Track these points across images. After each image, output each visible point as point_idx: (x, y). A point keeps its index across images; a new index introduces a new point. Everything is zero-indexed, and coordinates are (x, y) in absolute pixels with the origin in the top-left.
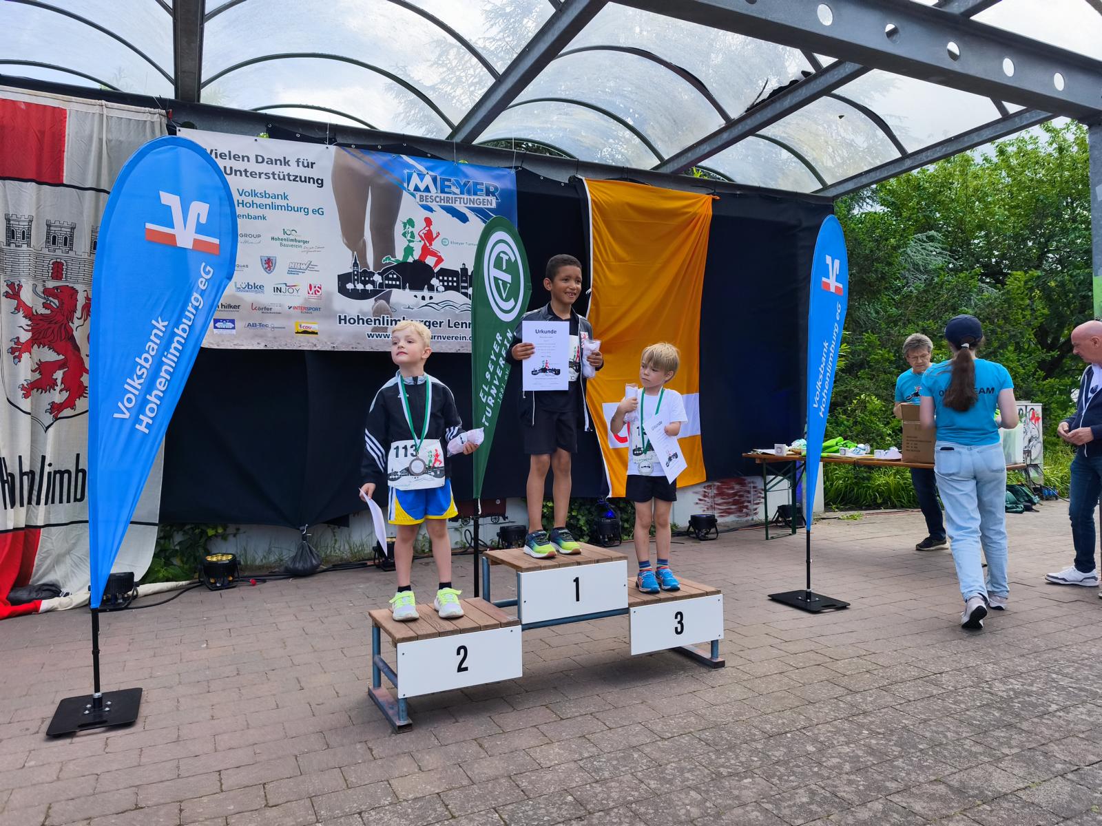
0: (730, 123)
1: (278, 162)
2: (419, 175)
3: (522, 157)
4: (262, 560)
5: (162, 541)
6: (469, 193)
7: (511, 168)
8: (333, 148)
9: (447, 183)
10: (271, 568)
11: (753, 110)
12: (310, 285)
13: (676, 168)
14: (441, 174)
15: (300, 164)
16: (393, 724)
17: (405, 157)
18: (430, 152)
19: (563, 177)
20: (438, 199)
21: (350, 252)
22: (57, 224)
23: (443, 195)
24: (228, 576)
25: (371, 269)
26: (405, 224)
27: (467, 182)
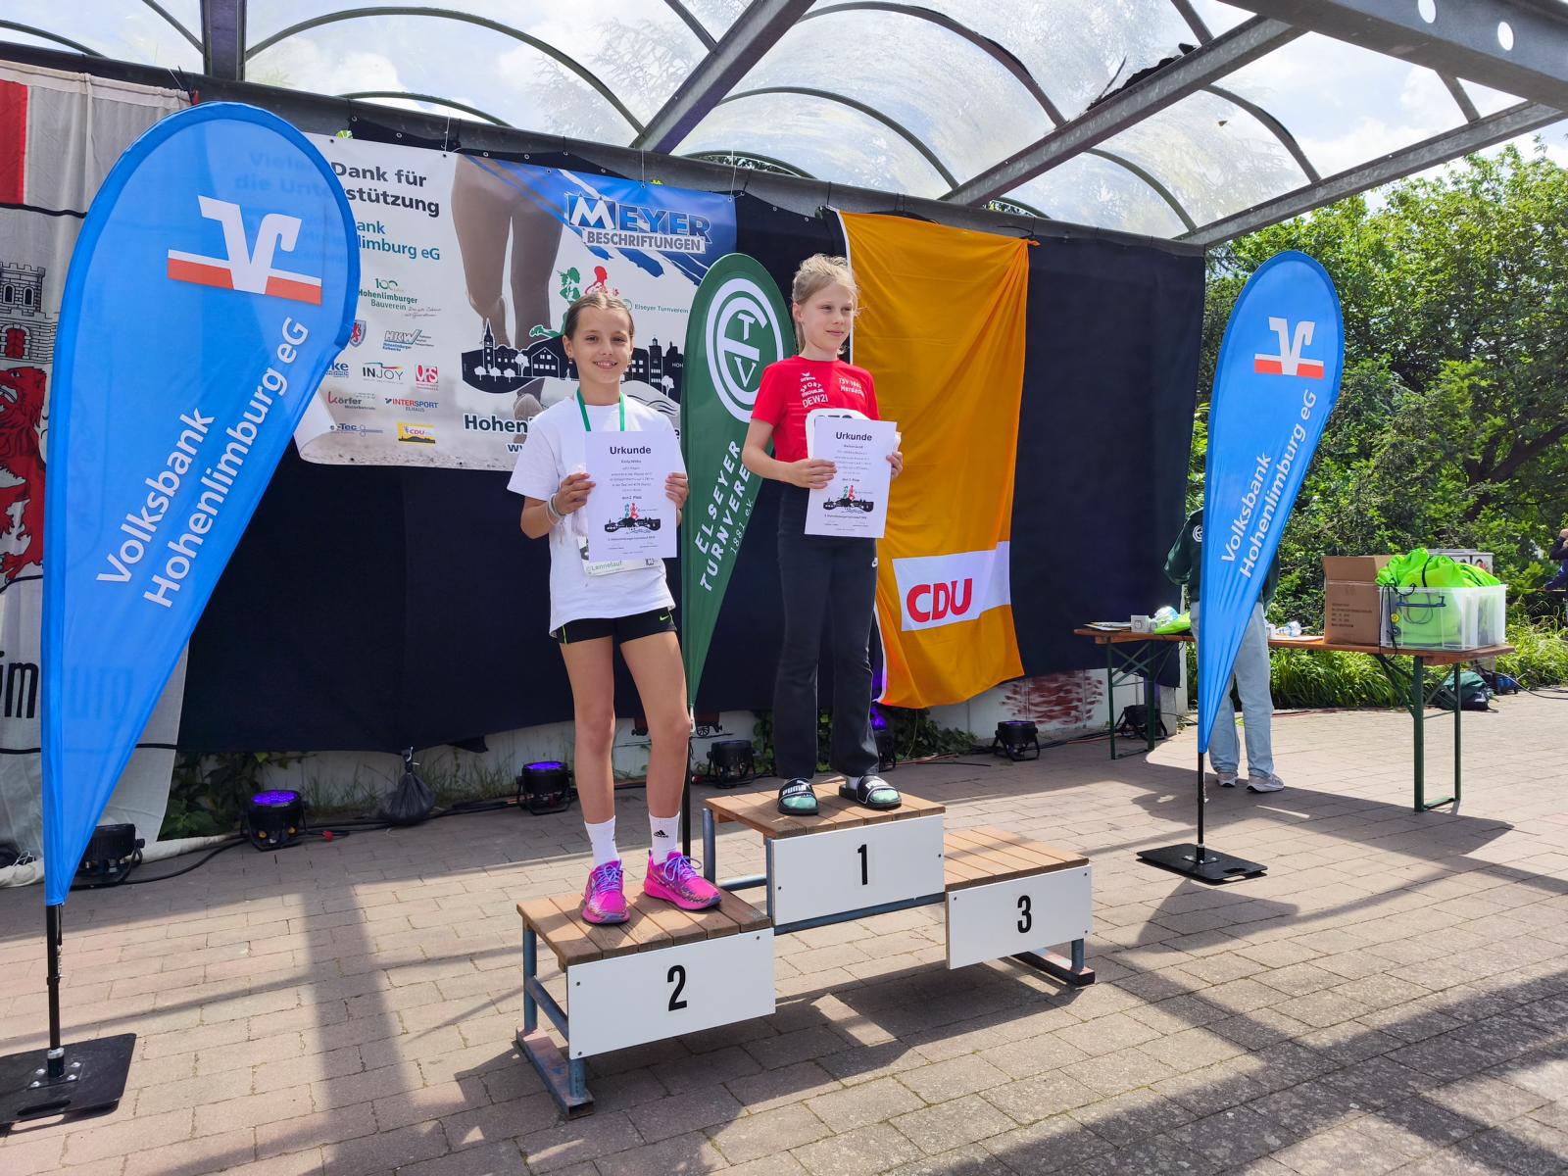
0: (1063, 128)
1: (368, 174)
2: (587, 200)
3: (746, 176)
4: (343, 798)
5: (183, 771)
6: (664, 230)
7: (727, 193)
8: (453, 157)
9: (630, 214)
10: (357, 810)
11: (1098, 106)
12: (420, 367)
13: (976, 197)
14: (623, 199)
15: (403, 179)
16: (561, 1104)
17: (565, 172)
18: (605, 166)
19: (807, 208)
20: (616, 239)
21: (481, 319)
22: (13, 268)
23: (623, 233)
24: (289, 828)
25: (513, 346)
26: (565, 277)
27: (661, 213)
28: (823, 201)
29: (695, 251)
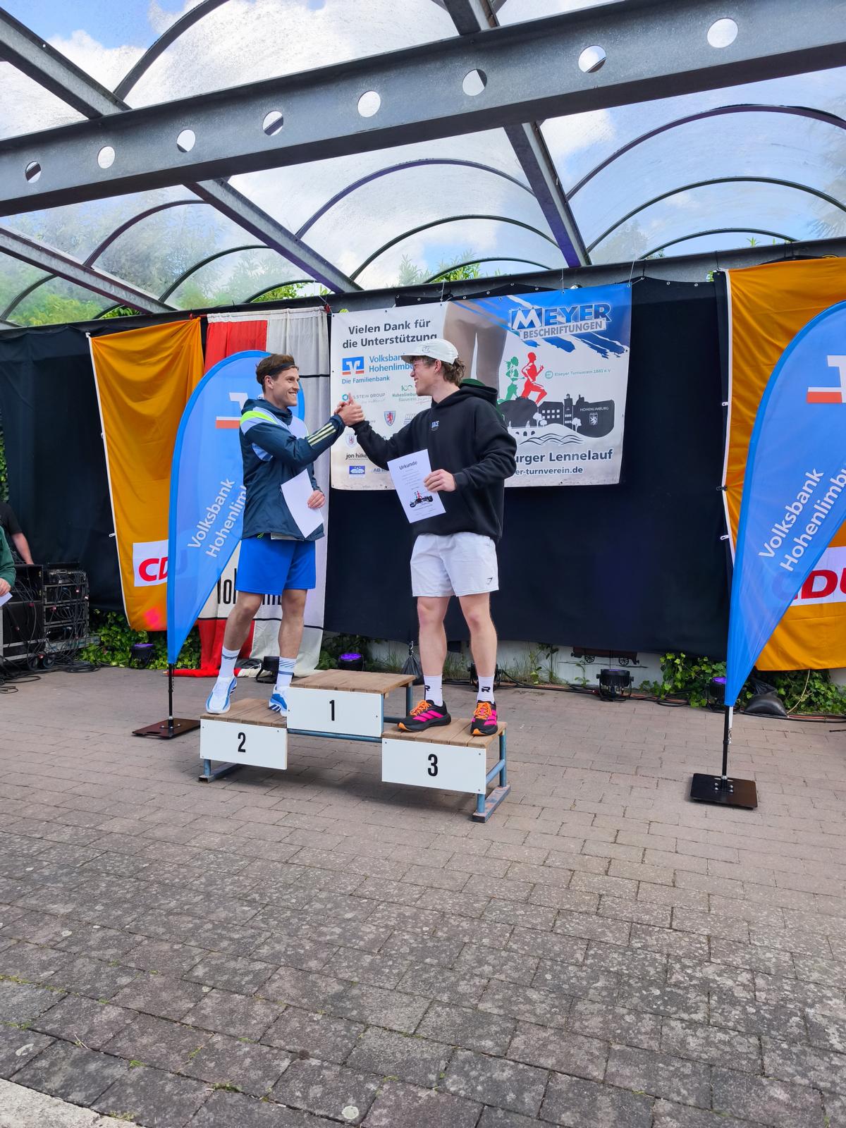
1: (401, 327)
2: (523, 311)
3: (642, 266)
6: (576, 319)
7: (627, 281)
8: (446, 304)
9: (552, 314)
14: (547, 305)
15: (418, 324)
17: (511, 297)
18: (537, 285)
20: (542, 333)
23: (547, 327)
26: (509, 363)
27: (574, 308)
28: (715, 265)
29: (599, 329)
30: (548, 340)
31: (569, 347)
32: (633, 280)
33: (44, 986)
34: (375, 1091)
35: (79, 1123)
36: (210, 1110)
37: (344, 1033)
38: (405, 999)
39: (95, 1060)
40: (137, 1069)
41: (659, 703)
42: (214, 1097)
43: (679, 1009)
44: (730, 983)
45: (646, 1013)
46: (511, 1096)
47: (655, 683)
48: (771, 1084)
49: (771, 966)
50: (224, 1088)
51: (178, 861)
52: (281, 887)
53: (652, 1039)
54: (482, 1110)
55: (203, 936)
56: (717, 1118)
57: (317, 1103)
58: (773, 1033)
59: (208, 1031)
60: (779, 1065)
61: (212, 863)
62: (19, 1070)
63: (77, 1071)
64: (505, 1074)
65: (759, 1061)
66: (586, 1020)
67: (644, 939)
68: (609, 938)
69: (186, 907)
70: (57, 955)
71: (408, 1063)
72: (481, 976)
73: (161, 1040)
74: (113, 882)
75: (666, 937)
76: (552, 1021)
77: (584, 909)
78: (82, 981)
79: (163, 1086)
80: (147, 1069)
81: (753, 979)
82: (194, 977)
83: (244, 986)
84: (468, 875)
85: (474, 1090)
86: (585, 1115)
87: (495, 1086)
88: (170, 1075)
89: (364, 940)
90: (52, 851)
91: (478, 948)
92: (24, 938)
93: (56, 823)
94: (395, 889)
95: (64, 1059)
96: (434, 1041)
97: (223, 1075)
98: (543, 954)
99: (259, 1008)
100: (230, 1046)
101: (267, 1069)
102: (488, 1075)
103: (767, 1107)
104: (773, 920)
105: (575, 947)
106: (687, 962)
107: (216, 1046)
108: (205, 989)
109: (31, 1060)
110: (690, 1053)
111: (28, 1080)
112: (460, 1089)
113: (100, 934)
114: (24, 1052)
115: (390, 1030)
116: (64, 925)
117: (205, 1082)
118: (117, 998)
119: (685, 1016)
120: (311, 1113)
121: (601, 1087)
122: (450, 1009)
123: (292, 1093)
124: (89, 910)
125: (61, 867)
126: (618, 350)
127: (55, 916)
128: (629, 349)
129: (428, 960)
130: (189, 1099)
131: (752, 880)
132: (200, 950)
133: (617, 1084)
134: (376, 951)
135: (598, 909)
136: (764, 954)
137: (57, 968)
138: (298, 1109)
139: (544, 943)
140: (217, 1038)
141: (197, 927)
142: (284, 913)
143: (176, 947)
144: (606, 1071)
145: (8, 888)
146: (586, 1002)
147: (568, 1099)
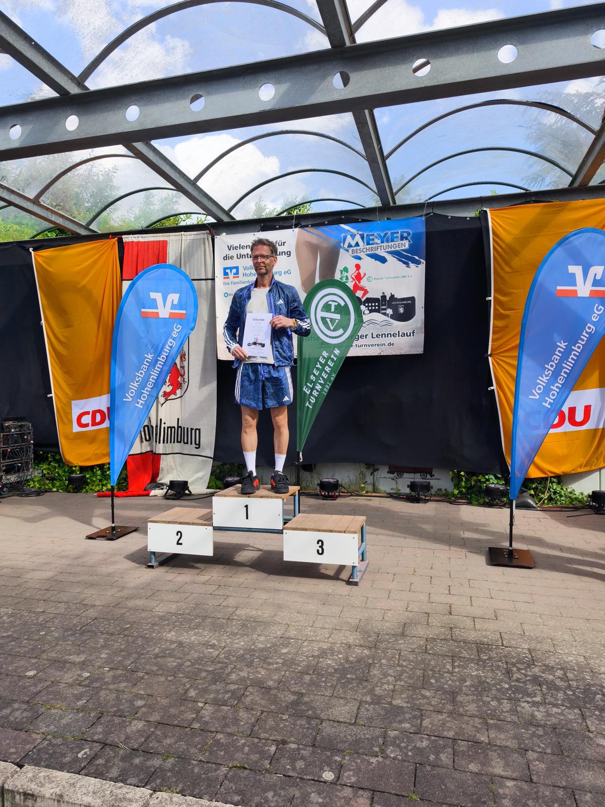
0: (597, 136)
2: (351, 235)
3: (432, 206)
6: (388, 241)
7: (421, 216)
8: (297, 230)
9: (371, 237)
13: (581, 181)
14: (367, 232)
17: (343, 226)
18: (360, 217)
20: (365, 250)
23: (368, 247)
26: (342, 272)
27: (386, 234)
28: (480, 206)
29: (403, 248)
30: (369, 255)
31: (383, 260)
32: (426, 215)
33: (82, 711)
34: (341, 761)
35: (141, 797)
36: (230, 782)
37: (307, 726)
38: (342, 701)
39: (137, 756)
40: (169, 760)
41: (451, 503)
42: (231, 773)
43: (523, 695)
44: (551, 677)
45: (503, 699)
46: (432, 757)
47: (445, 490)
48: (596, 737)
49: (574, 665)
50: (236, 767)
51: (150, 622)
52: (230, 634)
53: (512, 715)
54: (416, 767)
55: (186, 670)
56: (568, 760)
57: (303, 771)
58: (587, 705)
59: (212, 732)
60: (597, 725)
61: (176, 622)
62: (84, 767)
63: (127, 765)
64: (424, 744)
65: (584, 723)
66: (466, 706)
67: (488, 653)
68: (465, 654)
69: (167, 652)
70: (84, 690)
71: (358, 741)
72: (388, 683)
73: (180, 740)
74: (108, 638)
75: (501, 651)
76: (444, 709)
77: (443, 637)
78: (109, 705)
79: (193, 769)
80: (176, 759)
81: (565, 674)
82: (189, 697)
83: (227, 700)
84: (358, 620)
85: (406, 755)
86: (483, 764)
87: (419, 751)
88: (194, 762)
89: (301, 666)
90: (55, 620)
91: (380, 666)
92: (56, 680)
93: (51, 601)
94: (311, 632)
95: (114, 757)
96: (370, 727)
97: (232, 759)
98: (424, 667)
99: (243, 714)
100: (230, 741)
101: (262, 753)
102: (413, 745)
103: (597, 750)
104: (566, 637)
105: (444, 661)
106: (520, 666)
107: (221, 741)
108: (201, 705)
109: (91, 760)
110: (539, 722)
111: (94, 773)
112: (397, 755)
113: (111, 673)
114: (84, 754)
115: (339, 722)
116: (82, 669)
117: (221, 765)
118: (138, 715)
119: (529, 699)
120: (301, 778)
121: (489, 747)
122: (374, 705)
123: (284, 767)
124: (97, 658)
125: (67, 630)
126: (418, 263)
127: (74, 664)
128: (424, 262)
129: (349, 676)
130: (213, 776)
131: (546, 613)
132: (188, 680)
133: (499, 744)
134: (311, 672)
135: (452, 637)
136: (567, 658)
137: (87, 698)
138: (291, 776)
139: (423, 661)
140: (219, 736)
141: (180, 665)
142: (239, 652)
143: (169, 678)
144: (489, 737)
145: (31, 647)
146: (462, 695)
147: (469, 756)
